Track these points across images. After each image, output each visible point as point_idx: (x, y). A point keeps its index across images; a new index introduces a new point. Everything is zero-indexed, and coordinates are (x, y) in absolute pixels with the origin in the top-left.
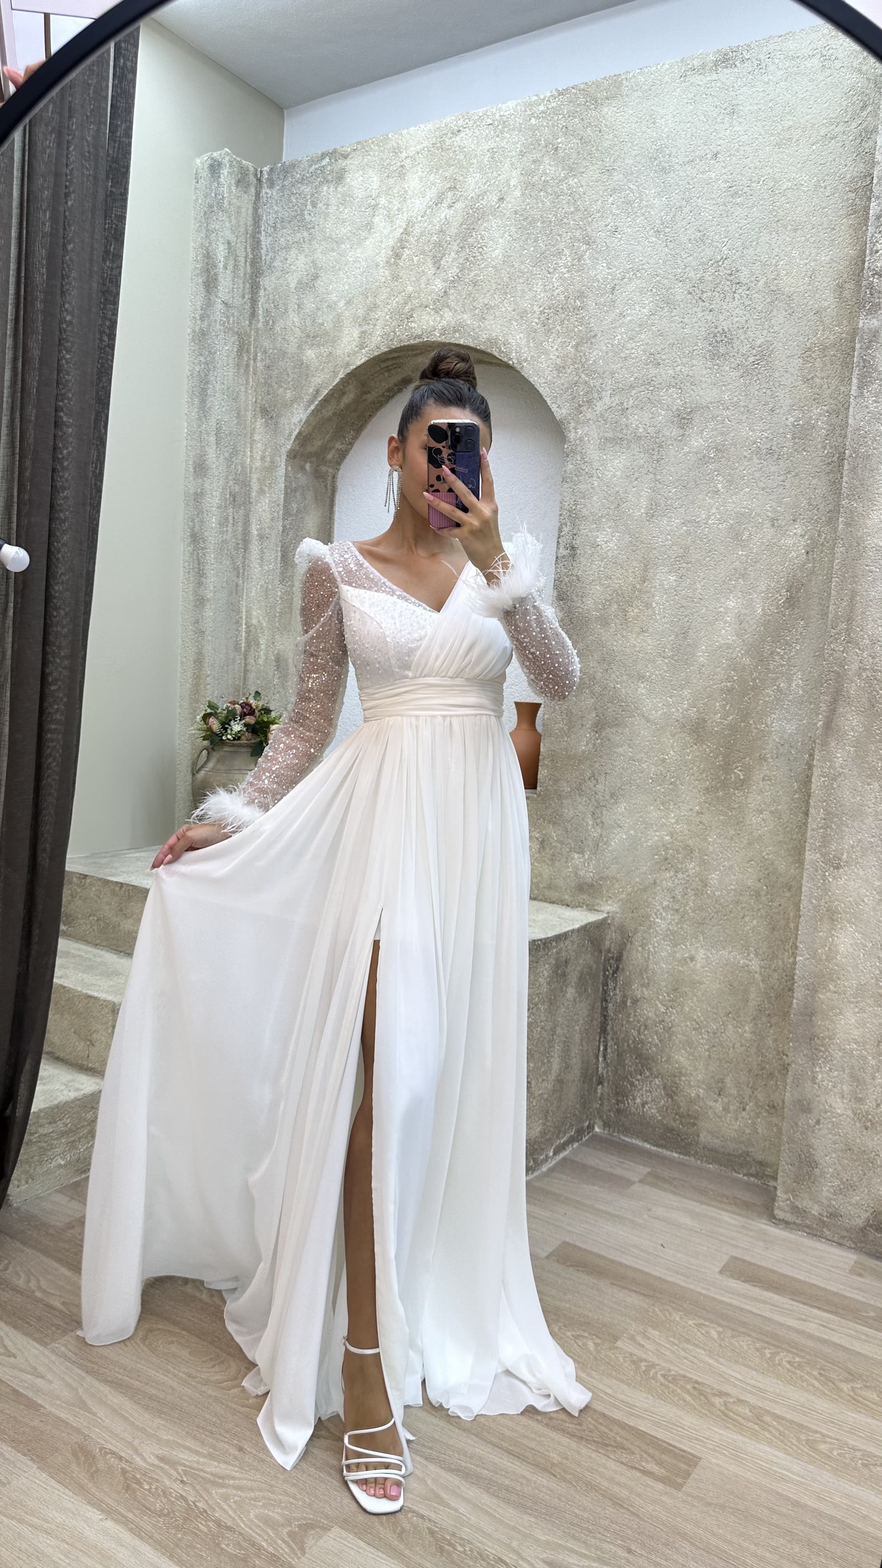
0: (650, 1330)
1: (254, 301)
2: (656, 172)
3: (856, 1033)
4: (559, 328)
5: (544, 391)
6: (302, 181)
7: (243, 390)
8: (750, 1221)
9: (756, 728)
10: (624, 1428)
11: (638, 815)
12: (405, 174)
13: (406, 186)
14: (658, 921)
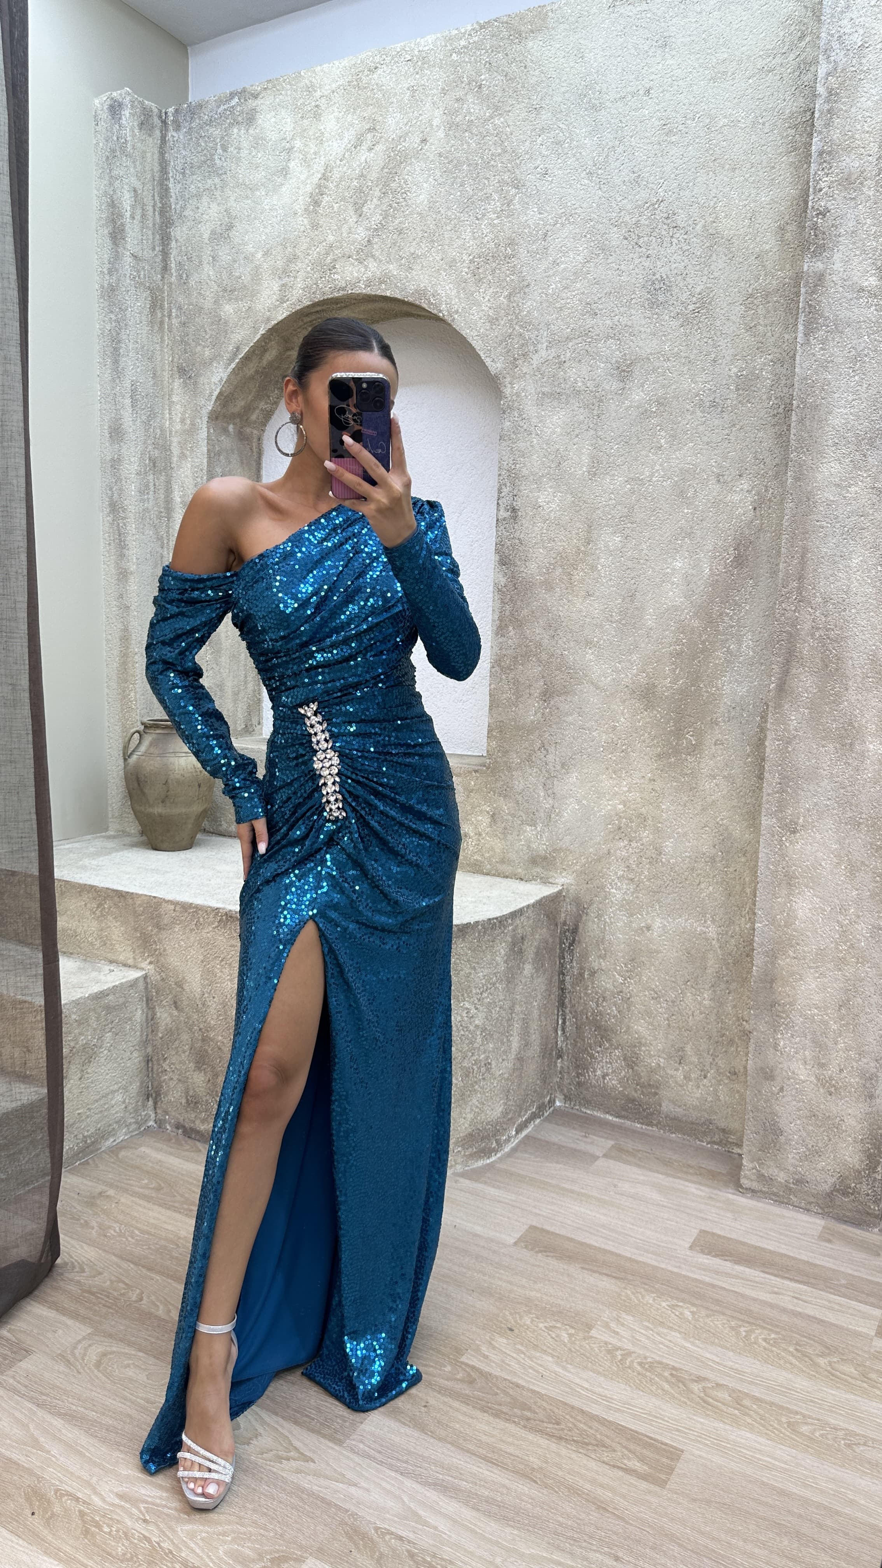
0: (624, 1315)
1: (165, 254)
2: (586, 109)
3: (817, 998)
4: (490, 277)
5: (477, 344)
6: (210, 122)
7: (158, 348)
8: (716, 1192)
9: (707, 692)
10: (603, 1424)
11: (589, 785)
12: (320, 115)
13: (322, 128)
14: (613, 891)
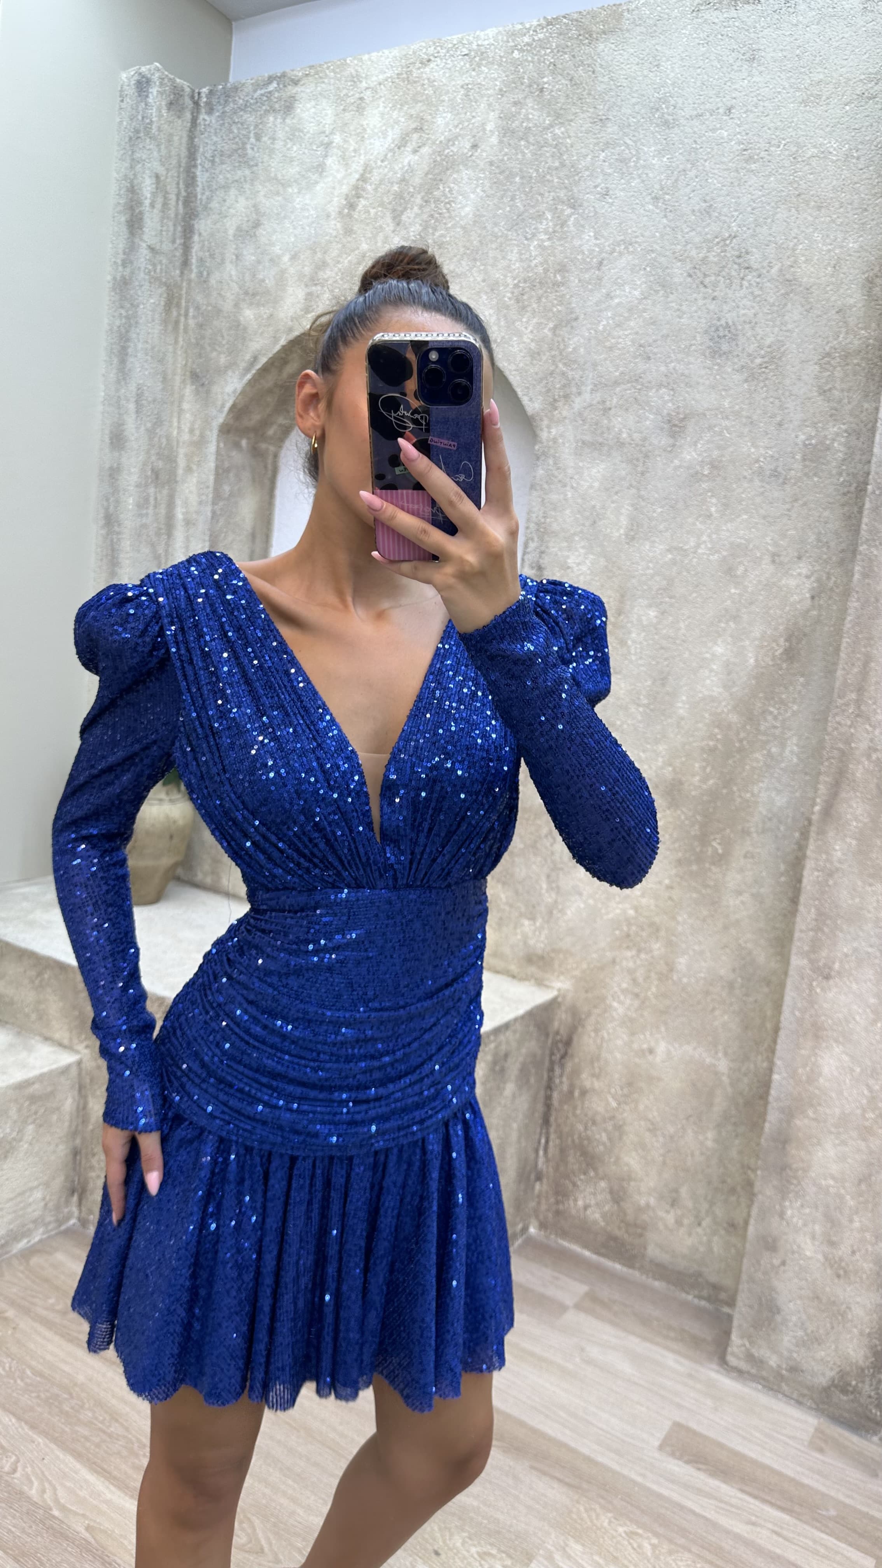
0: (572, 1543)
1: (186, 248)
2: (658, 125)
3: (834, 1168)
4: (535, 306)
5: (514, 379)
6: (245, 108)
7: (171, 350)
8: (698, 1367)
9: (740, 797)
12: (364, 108)
13: (365, 123)
14: (615, 1004)
